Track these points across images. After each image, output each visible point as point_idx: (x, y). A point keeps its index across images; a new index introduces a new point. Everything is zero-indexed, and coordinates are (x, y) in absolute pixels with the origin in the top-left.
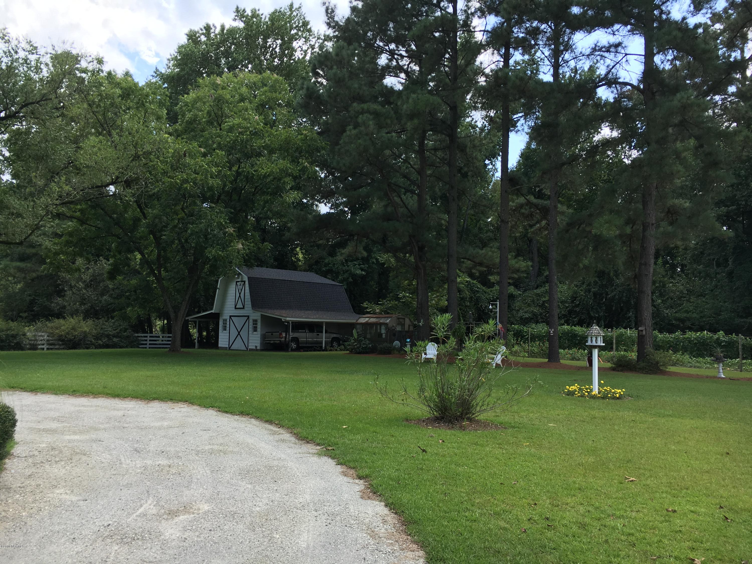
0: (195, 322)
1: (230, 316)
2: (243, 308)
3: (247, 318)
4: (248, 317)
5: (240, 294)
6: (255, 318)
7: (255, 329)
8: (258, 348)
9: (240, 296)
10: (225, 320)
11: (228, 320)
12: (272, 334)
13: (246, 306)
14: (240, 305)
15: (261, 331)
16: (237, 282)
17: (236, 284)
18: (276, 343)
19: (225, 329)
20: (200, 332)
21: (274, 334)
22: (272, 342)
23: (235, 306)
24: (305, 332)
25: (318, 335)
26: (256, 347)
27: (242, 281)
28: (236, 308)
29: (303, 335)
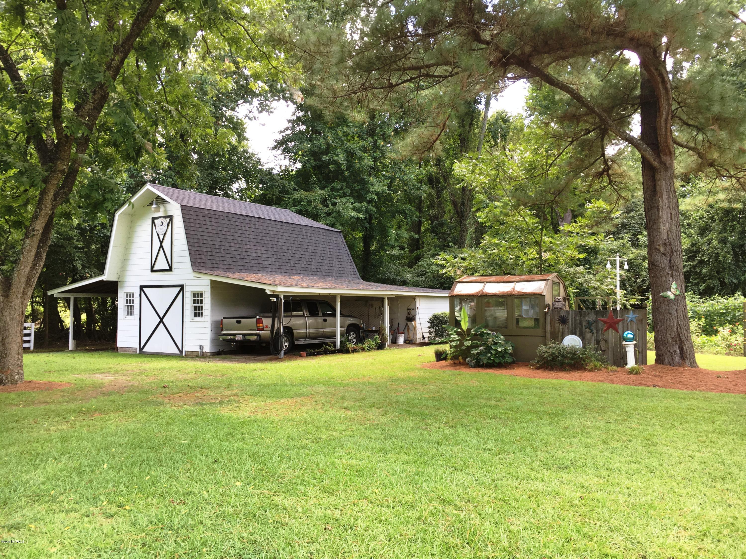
0: (67, 300)
1: (142, 288)
2: (170, 269)
3: (179, 289)
4: (182, 287)
5: (161, 242)
6: (198, 289)
7: (198, 312)
8: (207, 349)
9: (161, 246)
10: (130, 296)
11: (137, 295)
12: (239, 322)
13: (174, 266)
14: (162, 264)
15: (212, 316)
16: (153, 219)
17: (153, 222)
18: (249, 341)
19: (130, 312)
20: (76, 317)
21: (242, 320)
22: (238, 338)
23: (152, 267)
24: (303, 316)
25: (325, 320)
26: (201, 347)
27: (165, 217)
28: (152, 270)
29: (300, 321)
